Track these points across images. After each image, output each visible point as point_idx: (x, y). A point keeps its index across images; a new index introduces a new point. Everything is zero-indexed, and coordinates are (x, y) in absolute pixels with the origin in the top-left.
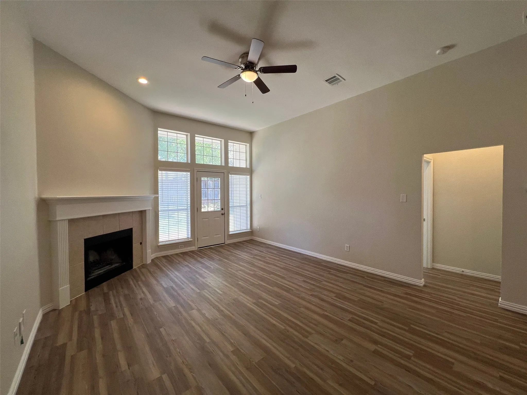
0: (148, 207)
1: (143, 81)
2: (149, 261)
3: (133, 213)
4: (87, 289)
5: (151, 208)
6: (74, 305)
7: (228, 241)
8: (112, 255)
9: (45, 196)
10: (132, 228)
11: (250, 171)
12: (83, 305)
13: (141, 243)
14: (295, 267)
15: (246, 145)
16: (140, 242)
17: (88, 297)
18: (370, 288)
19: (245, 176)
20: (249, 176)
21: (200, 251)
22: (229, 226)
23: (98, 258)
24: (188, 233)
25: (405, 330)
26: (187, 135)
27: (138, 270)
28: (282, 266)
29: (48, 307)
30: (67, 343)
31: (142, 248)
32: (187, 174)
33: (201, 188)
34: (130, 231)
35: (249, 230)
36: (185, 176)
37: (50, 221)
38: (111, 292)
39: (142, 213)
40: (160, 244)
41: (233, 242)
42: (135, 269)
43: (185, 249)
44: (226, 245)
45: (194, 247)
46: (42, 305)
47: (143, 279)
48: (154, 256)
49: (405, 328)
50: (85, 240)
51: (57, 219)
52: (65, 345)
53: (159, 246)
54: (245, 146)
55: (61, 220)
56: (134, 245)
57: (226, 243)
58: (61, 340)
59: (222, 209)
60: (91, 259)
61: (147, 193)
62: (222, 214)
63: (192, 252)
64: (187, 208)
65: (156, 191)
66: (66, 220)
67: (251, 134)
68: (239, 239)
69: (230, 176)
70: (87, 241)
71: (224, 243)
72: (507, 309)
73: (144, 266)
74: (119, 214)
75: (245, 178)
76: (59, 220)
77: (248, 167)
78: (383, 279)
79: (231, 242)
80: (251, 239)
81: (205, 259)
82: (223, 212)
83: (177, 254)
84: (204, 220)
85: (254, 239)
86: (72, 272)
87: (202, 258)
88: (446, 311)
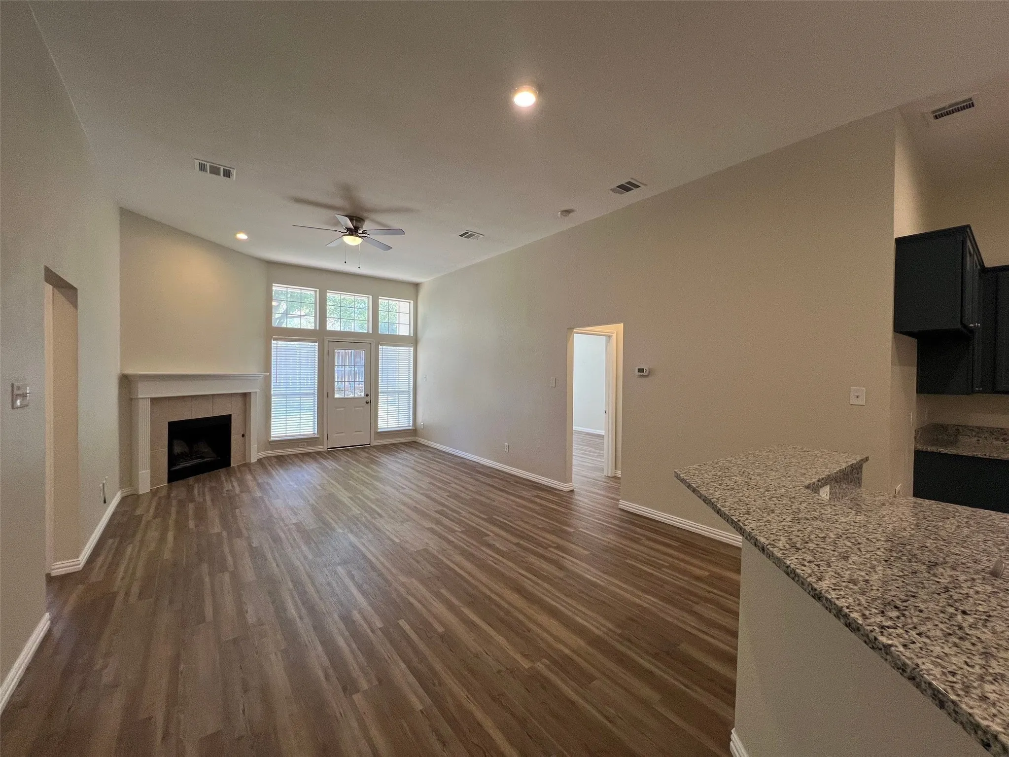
0: (254, 389)
1: (242, 236)
2: (254, 460)
3: (232, 395)
4: (170, 480)
5: (258, 390)
6: (154, 493)
7: (376, 441)
8: (204, 448)
9: (129, 371)
10: (231, 415)
11: (414, 341)
12: (164, 493)
13: (243, 436)
14: (437, 470)
15: (410, 303)
16: (242, 433)
17: (170, 488)
18: (502, 491)
19: (407, 348)
20: (412, 348)
21: (328, 453)
22: (378, 418)
23: (187, 450)
24: (314, 426)
25: (483, 519)
26: (316, 291)
27: (236, 469)
28: (419, 469)
29: (127, 491)
30: (143, 515)
31: (245, 443)
32: (315, 345)
33: (334, 366)
34: (228, 418)
35: (411, 428)
36: (311, 348)
37: (131, 399)
38: (196, 485)
39: (246, 396)
40: (272, 439)
41: (382, 443)
42: (233, 467)
43: (308, 448)
44: (371, 446)
45: (322, 447)
46: (121, 488)
47: (239, 475)
48: (262, 455)
49: (483, 516)
50: (170, 424)
51: (140, 396)
52: (141, 516)
53: (270, 442)
54: (408, 303)
55: (143, 398)
56: (233, 437)
57: (372, 445)
58: (138, 512)
59: (367, 395)
60: (177, 450)
61: (253, 369)
62: (367, 403)
63: (319, 453)
64: (314, 391)
65: (267, 367)
66: (148, 398)
67: (417, 286)
68: (394, 439)
69: (380, 347)
70: (172, 426)
71: (370, 444)
72: (623, 509)
73: (247, 465)
74: (213, 395)
75: (406, 352)
76: (141, 398)
77: (412, 335)
78: (531, 484)
79: (380, 444)
80: (414, 440)
81: (329, 460)
82: (368, 399)
83: (295, 455)
84: (337, 409)
85: (418, 441)
86: (153, 457)
87: (324, 459)
88: (549, 508)
